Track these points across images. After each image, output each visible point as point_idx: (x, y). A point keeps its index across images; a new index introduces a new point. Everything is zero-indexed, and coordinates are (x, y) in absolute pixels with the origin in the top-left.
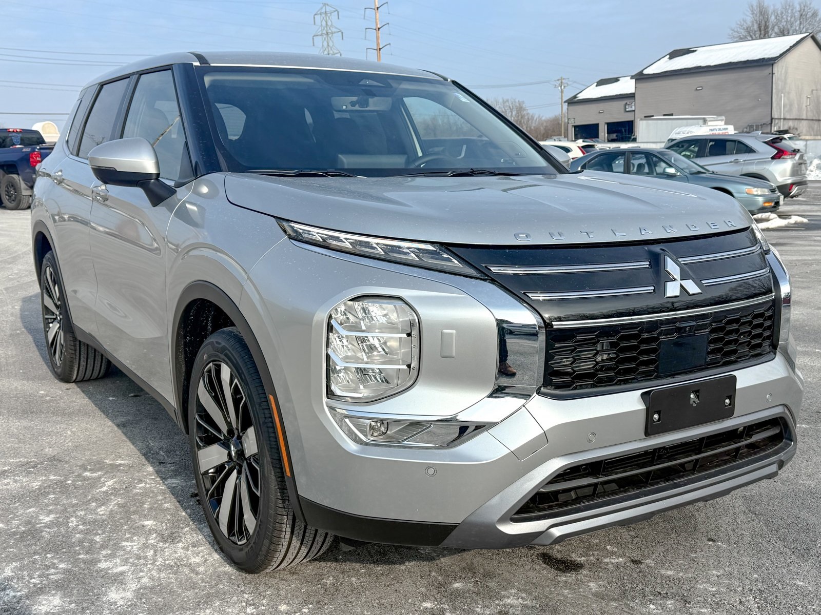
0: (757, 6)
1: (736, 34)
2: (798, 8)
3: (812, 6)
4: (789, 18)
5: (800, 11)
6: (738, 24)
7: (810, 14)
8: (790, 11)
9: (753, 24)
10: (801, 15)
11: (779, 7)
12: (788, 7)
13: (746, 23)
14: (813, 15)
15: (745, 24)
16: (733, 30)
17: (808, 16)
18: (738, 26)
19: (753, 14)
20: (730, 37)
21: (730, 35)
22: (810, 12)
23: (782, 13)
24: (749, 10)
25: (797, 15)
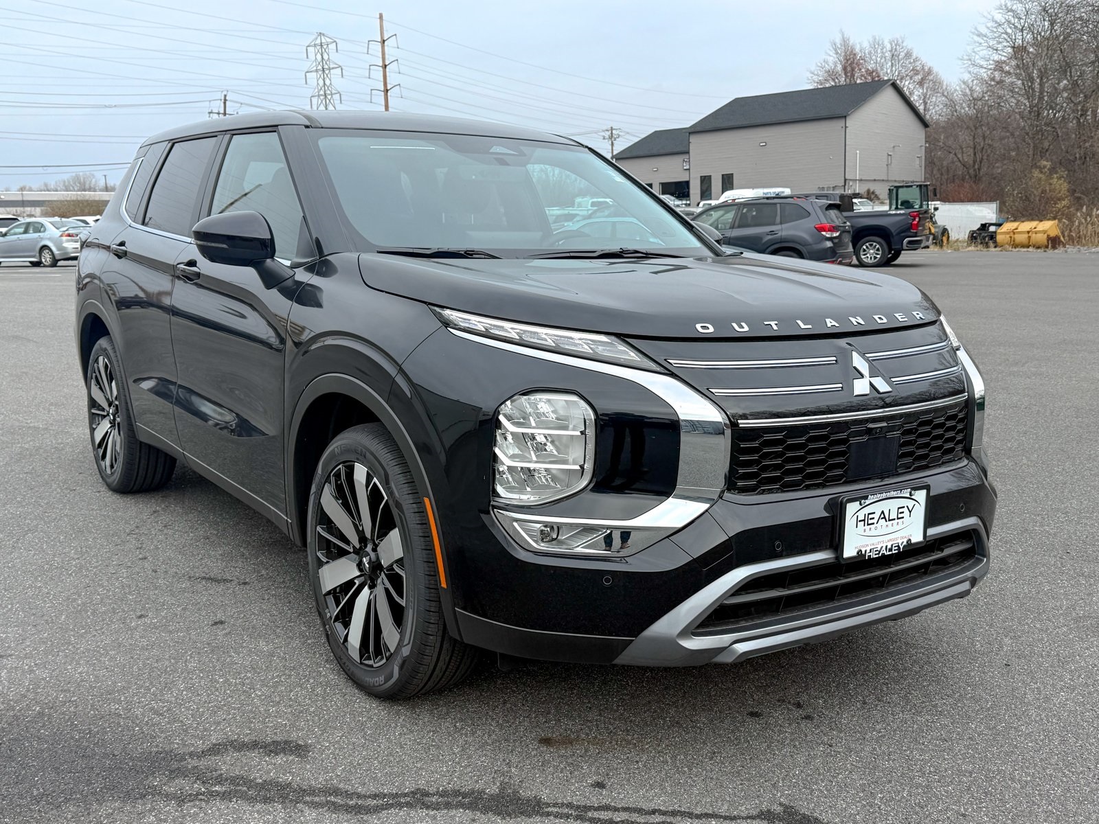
0: (841, 44)
1: (816, 79)
2: (888, 47)
3: (905, 44)
4: (879, 59)
5: (891, 51)
6: (819, 67)
7: (902, 55)
8: (879, 51)
9: (836, 66)
10: (893, 55)
11: (866, 45)
12: (877, 46)
13: (828, 65)
14: (906, 55)
15: (826, 65)
16: (813, 73)
17: (900, 57)
18: (818, 68)
19: (837, 53)
20: (809, 81)
21: (809, 79)
22: (903, 52)
23: (870, 53)
24: (831, 49)
25: (888, 55)
